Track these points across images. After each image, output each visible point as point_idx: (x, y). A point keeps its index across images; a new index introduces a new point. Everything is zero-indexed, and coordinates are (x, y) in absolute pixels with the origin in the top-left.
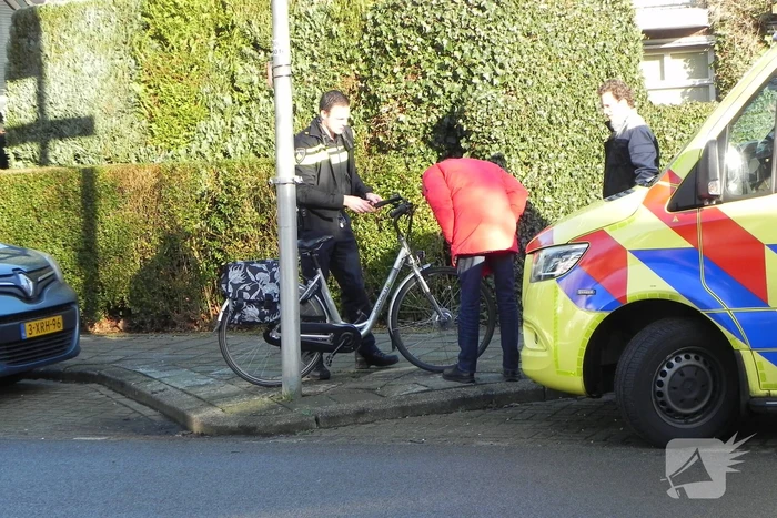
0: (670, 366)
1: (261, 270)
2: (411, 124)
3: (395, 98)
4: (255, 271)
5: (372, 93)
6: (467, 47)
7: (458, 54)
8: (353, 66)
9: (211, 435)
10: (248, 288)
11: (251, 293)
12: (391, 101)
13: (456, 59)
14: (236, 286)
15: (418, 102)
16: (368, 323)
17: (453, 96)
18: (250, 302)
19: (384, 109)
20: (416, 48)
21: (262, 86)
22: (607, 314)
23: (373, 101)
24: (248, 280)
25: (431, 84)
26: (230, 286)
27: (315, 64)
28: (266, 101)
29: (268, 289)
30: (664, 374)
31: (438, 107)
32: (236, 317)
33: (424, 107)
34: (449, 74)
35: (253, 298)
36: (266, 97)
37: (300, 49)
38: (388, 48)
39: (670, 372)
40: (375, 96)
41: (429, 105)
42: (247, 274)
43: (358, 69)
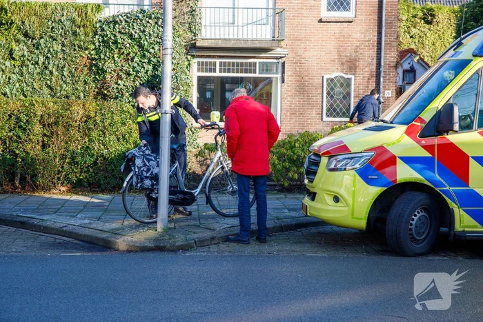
0: (415, 216)
1: (152, 160)
2: (124, 86)
3: (115, 71)
4: (149, 160)
5: (101, 67)
6: (156, 47)
7: (152, 51)
8: (87, 52)
9: (136, 251)
10: (145, 170)
11: (147, 172)
12: (113, 72)
13: (150, 53)
14: (139, 168)
15: (128, 74)
16: (198, 190)
17: (148, 72)
18: (146, 177)
19: (108, 76)
20: (128, 45)
21: (30, 58)
22: (385, 188)
23: (101, 71)
24: (145, 165)
25: (136, 65)
26: (136, 168)
27: (64, 48)
28: (33, 66)
29: (156, 171)
30: (413, 220)
31: (139, 77)
32: (139, 185)
33: (132, 78)
34: (146, 61)
35: (148, 175)
36: (32, 64)
37: (54, 40)
38: (111, 44)
39: (415, 218)
40: (102, 69)
41: (135, 76)
42: (144, 162)
43: (90, 53)
